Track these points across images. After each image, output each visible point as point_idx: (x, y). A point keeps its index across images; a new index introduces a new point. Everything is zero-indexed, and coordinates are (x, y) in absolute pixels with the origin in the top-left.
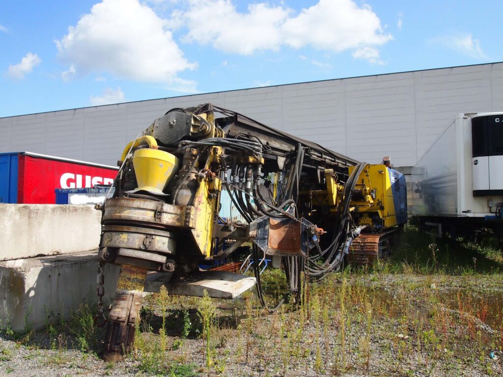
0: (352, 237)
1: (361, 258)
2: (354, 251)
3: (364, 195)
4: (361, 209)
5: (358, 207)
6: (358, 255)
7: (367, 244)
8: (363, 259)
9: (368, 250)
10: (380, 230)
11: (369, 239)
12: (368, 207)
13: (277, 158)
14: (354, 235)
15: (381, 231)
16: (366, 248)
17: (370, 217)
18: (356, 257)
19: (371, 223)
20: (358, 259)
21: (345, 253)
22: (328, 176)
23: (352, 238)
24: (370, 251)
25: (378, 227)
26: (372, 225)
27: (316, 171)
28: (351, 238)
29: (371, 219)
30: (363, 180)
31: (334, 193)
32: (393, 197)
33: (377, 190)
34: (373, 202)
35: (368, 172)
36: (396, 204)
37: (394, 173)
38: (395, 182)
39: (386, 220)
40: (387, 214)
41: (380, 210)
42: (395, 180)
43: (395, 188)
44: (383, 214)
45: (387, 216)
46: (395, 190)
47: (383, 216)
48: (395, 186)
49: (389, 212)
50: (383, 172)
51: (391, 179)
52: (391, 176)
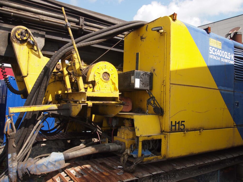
15: (132, 167)
19: (127, 144)
25: (134, 156)
31: (28, 74)
32: (218, 91)
33: (156, 72)
34: (118, 96)
35: (145, 38)
36: (238, 105)
37: (235, 47)
38: (235, 64)
39: (166, 139)
40: (172, 126)
41: (152, 114)
42: (235, 59)
43: (236, 76)
44: (161, 124)
45: (169, 130)
46: (234, 79)
47: (161, 129)
48: (236, 72)
49: (184, 122)
50: (162, 31)
51: (210, 53)
52: (210, 48)
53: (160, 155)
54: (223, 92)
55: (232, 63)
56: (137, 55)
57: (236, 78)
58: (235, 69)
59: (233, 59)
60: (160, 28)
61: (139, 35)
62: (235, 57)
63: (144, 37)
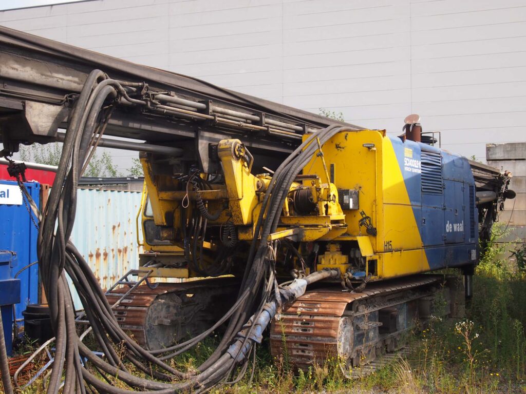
0: (276, 301)
1: (303, 351)
2: (287, 334)
3: (315, 200)
4: (311, 235)
5: (302, 231)
6: (295, 342)
7: (316, 318)
8: (306, 354)
9: (317, 331)
10: (359, 285)
11: (323, 306)
12: (325, 231)
13: (24, 107)
14: (282, 295)
15: (363, 286)
16: (314, 328)
17: (343, 254)
18: (291, 349)
19: (343, 268)
20: (295, 353)
21: (253, 341)
22: (226, 155)
23: (277, 305)
24: (322, 336)
25: (357, 278)
26: (347, 271)
27: (194, 142)
28: (273, 304)
29: (344, 258)
30: (332, 166)
31: (243, 197)
32: (411, 207)
33: (362, 189)
34: (344, 218)
35: (343, 148)
36: (424, 223)
37: (422, 151)
38: (422, 173)
39: (381, 259)
40: (385, 246)
41: (365, 235)
42: (422, 166)
43: (423, 187)
44: (372, 245)
45: (383, 251)
46: (422, 191)
47: (373, 250)
48: (422, 182)
49: (391, 241)
50: (374, 149)
51: (405, 164)
52: (405, 159)
53: (377, 275)
54: (414, 207)
55: (420, 172)
56: (331, 167)
57: (423, 190)
58: (422, 179)
59: (420, 167)
60: (373, 145)
61: (332, 142)
62: (422, 163)
63: (341, 145)
